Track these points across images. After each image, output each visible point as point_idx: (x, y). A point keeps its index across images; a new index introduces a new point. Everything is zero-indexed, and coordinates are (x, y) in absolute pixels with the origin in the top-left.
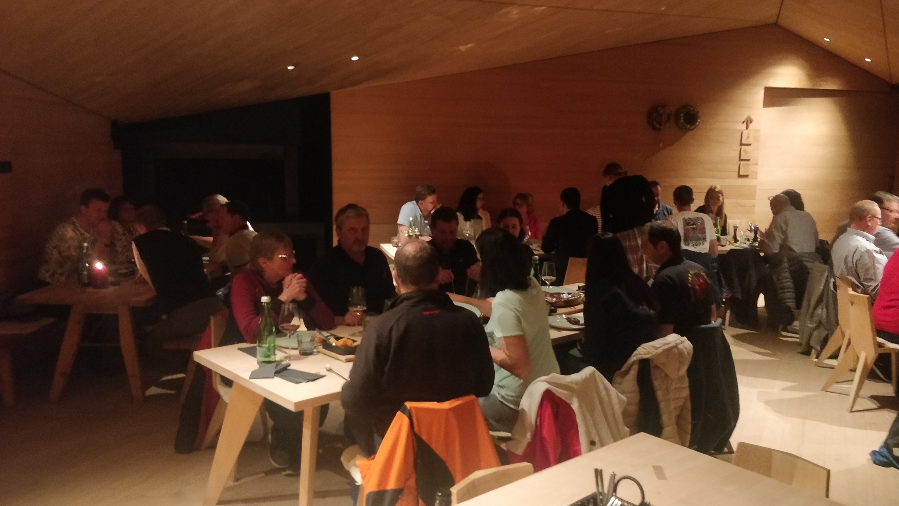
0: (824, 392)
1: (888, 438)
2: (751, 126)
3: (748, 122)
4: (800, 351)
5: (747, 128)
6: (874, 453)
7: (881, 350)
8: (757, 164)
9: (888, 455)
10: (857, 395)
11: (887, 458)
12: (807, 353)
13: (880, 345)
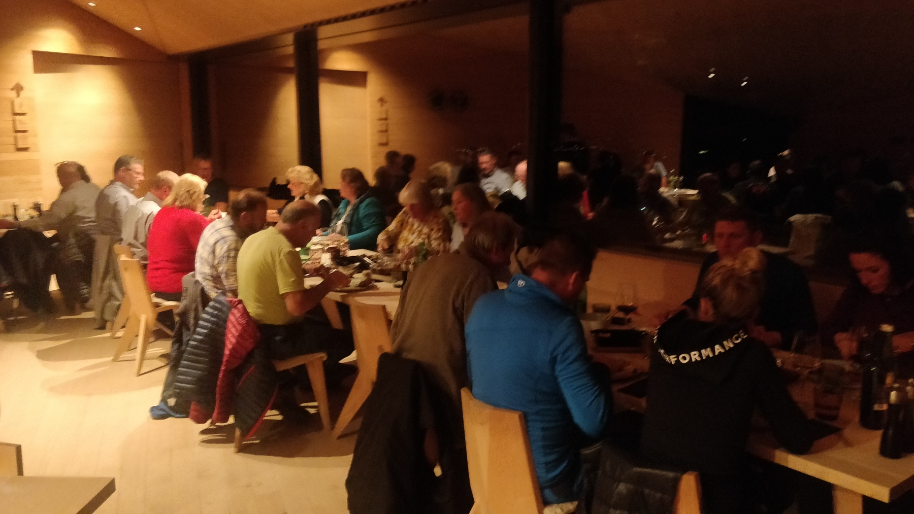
0: (117, 363)
1: (164, 391)
2: (22, 94)
3: (18, 88)
4: (97, 326)
5: (18, 96)
6: (153, 409)
7: (159, 310)
8: (35, 136)
9: (165, 407)
10: (143, 357)
11: (164, 410)
12: (102, 328)
13: (157, 305)
